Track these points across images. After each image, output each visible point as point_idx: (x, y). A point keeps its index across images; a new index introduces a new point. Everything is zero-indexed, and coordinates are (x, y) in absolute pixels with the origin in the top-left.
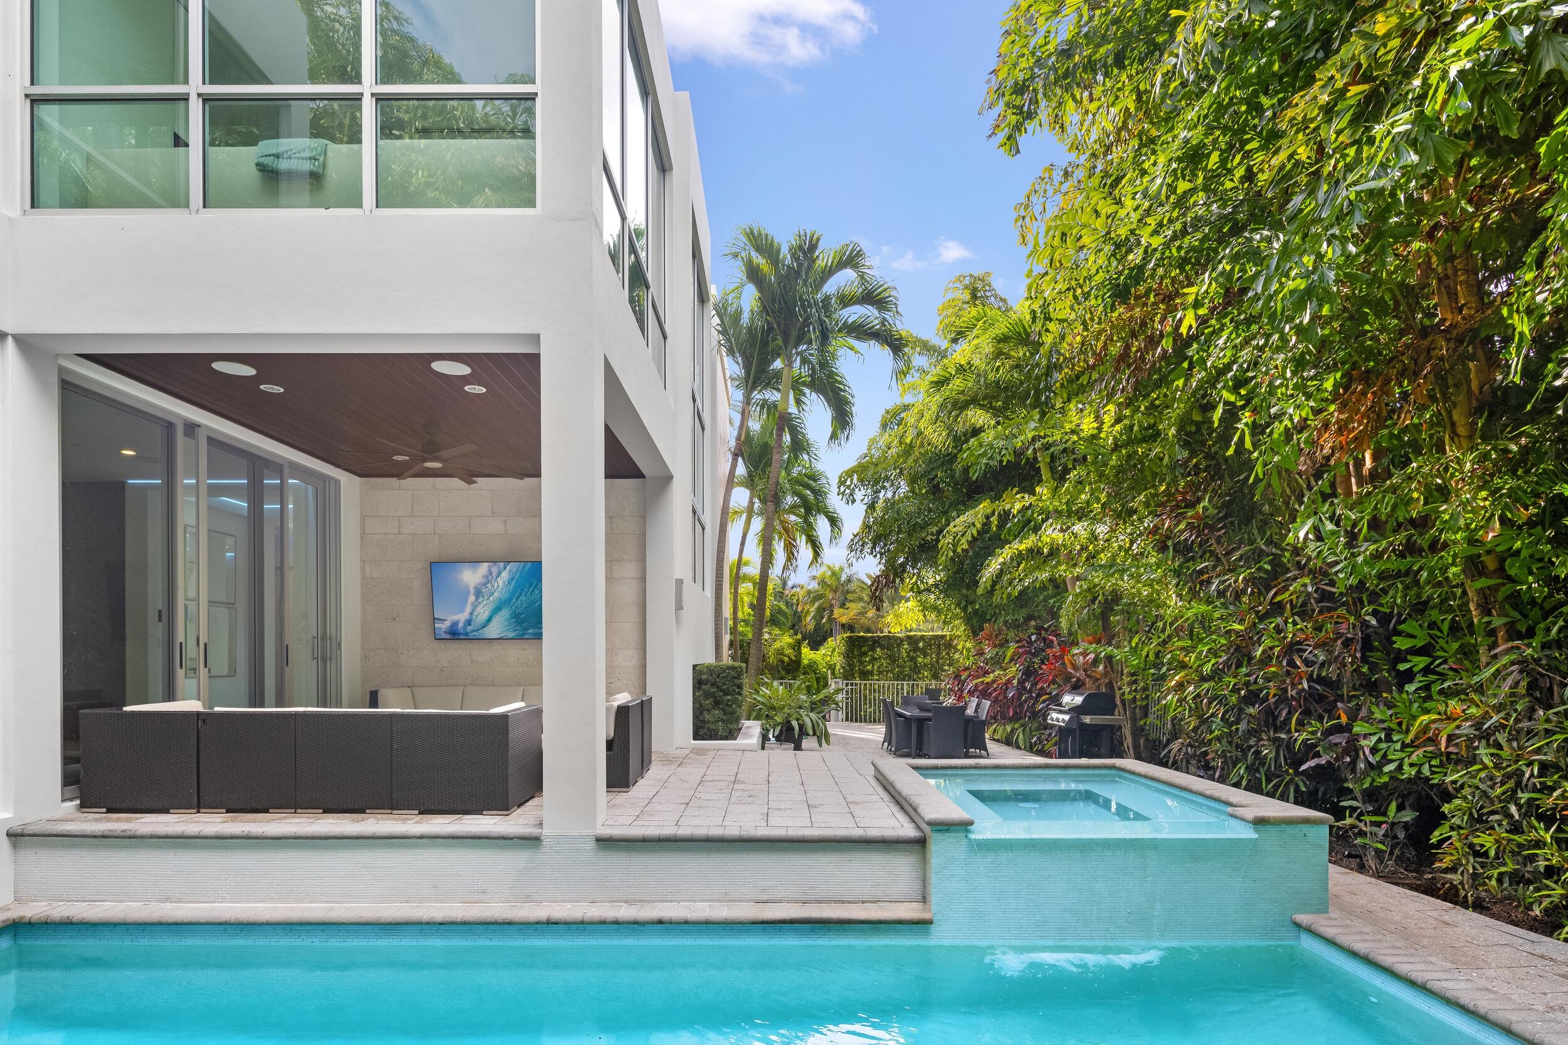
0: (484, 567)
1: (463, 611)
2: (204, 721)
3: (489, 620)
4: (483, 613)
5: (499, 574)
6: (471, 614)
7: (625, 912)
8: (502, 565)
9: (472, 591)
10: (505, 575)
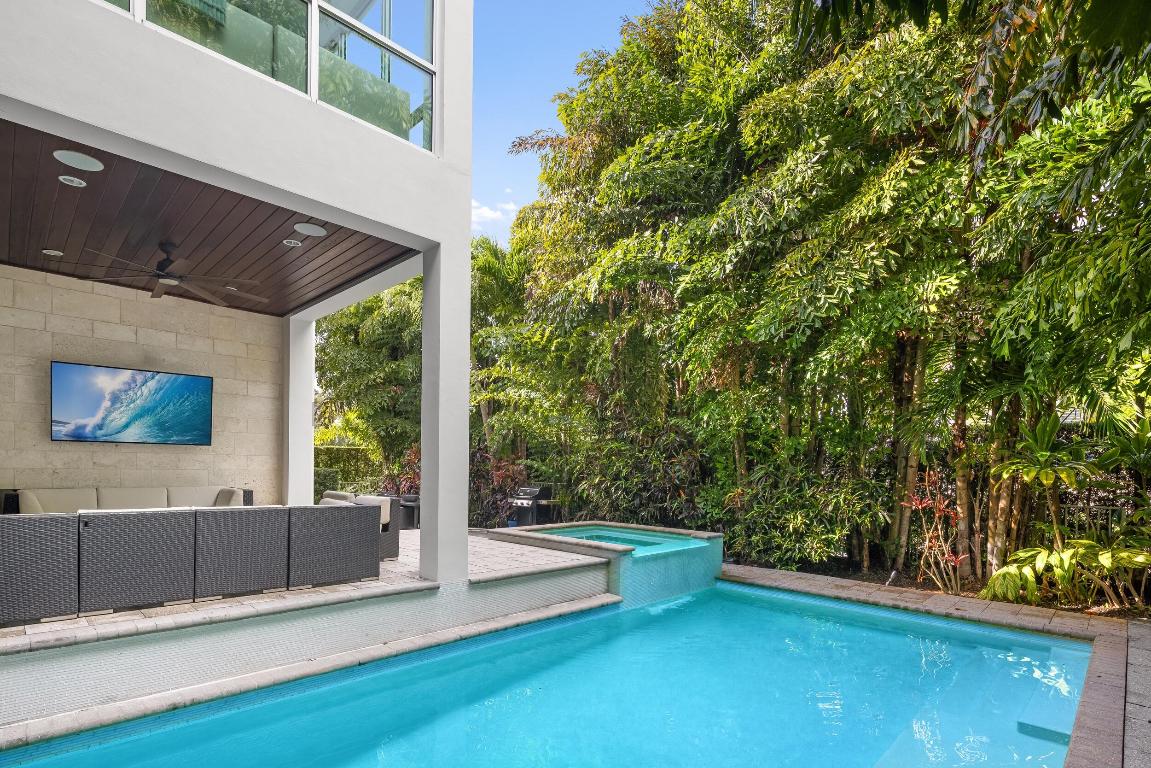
0: (126, 375)
1: (93, 416)
2: (86, 524)
3: (127, 426)
4: (119, 418)
5: (145, 383)
6: (104, 419)
8: (149, 374)
9: (108, 397)
10: (152, 384)
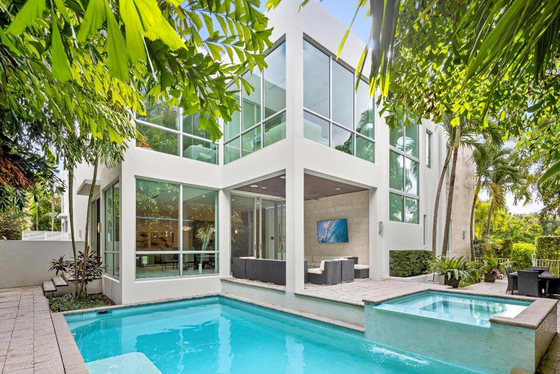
0: (329, 222)
1: (324, 235)
3: (330, 237)
7: (299, 313)
8: (333, 221)
9: (326, 229)
10: (334, 224)
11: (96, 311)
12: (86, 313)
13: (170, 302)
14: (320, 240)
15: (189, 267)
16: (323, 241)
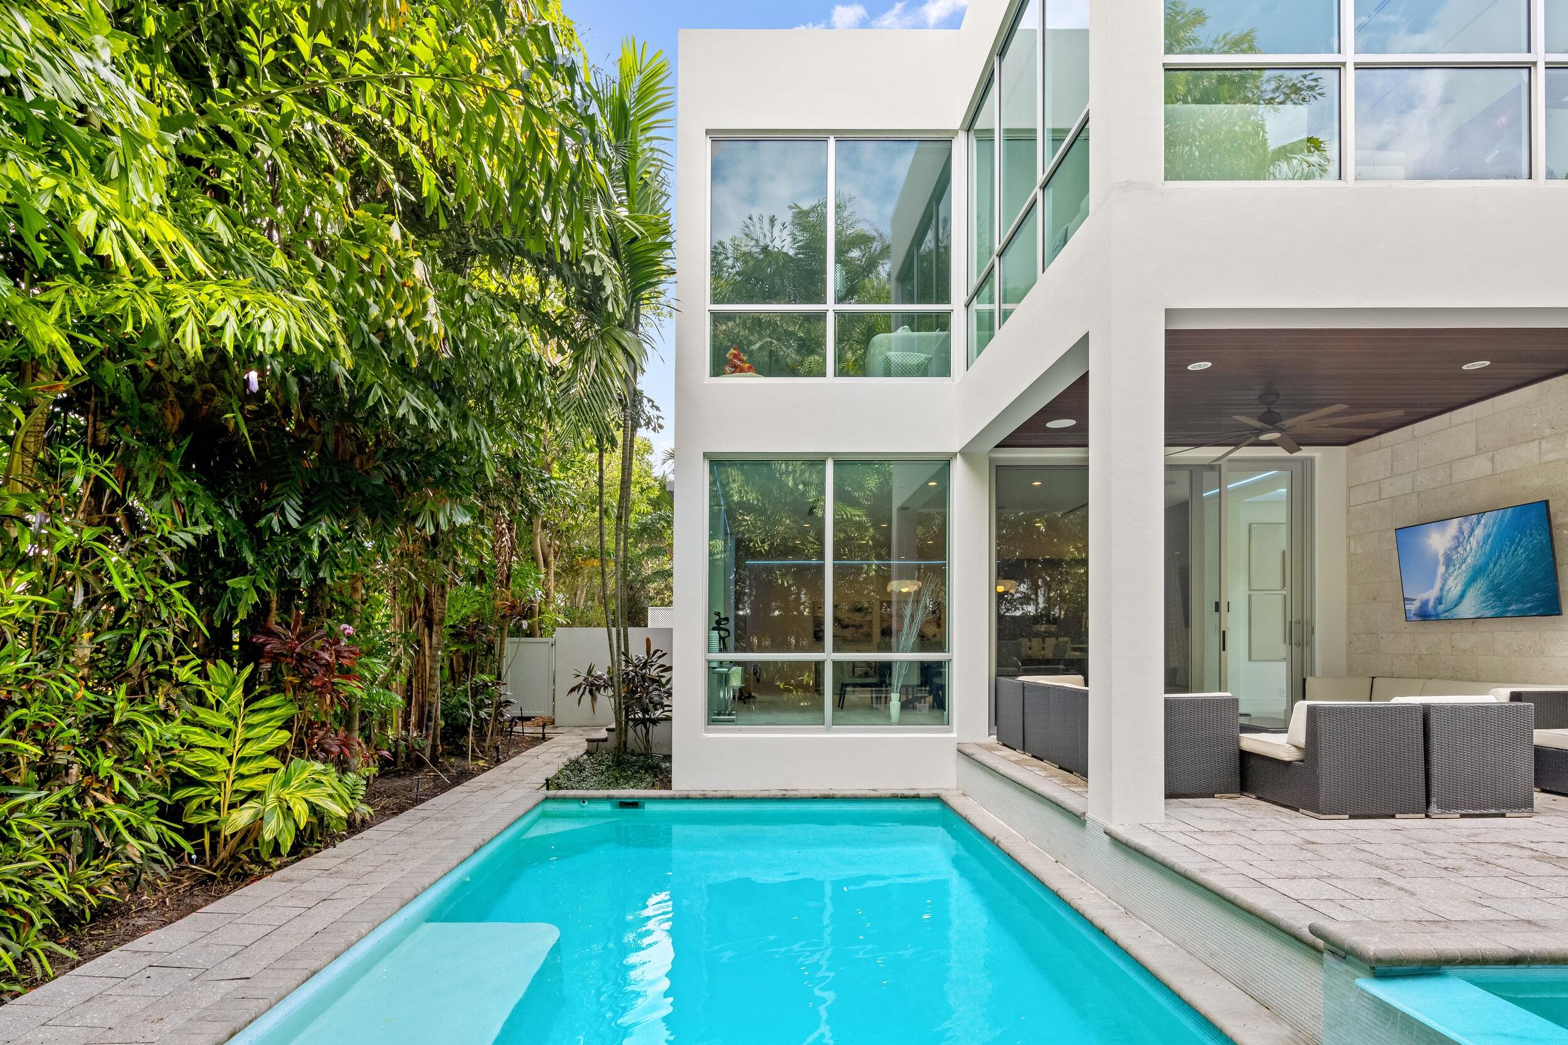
11: (609, 798)
12: (592, 799)
13: (784, 799)
14: (1413, 607)
15: (919, 699)
16: (1424, 615)
